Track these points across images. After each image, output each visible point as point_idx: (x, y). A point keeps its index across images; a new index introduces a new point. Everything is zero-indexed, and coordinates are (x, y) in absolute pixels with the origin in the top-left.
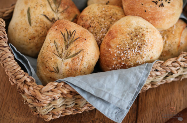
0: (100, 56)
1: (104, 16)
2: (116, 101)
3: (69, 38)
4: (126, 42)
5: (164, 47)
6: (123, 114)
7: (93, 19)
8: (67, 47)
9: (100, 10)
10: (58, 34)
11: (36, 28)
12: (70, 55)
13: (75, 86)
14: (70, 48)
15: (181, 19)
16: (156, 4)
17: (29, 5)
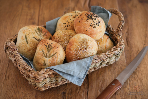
0: (66, 55)
1: (65, 35)
2: (77, 74)
3: (49, 48)
4: (79, 47)
5: (98, 49)
6: (81, 81)
7: (60, 37)
8: (49, 52)
9: (63, 33)
10: (43, 46)
11: (31, 45)
12: (51, 56)
13: (56, 70)
14: (50, 52)
15: (105, 34)
16: (92, 27)
17: (26, 33)
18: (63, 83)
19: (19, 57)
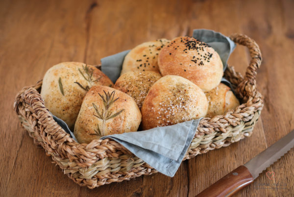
0: (142, 119)
1: (141, 79)
2: (166, 152)
3: (108, 100)
4: (169, 99)
5: (209, 109)
6: (174, 168)
7: (130, 83)
8: (107, 107)
9: (137, 75)
10: (96, 97)
11: (69, 97)
12: (111, 115)
13: (121, 141)
14: (110, 108)
15: (222, 82)
16: (196, 63)
17: (60, 75)
18: (136, 175)
19: (45, 112)
